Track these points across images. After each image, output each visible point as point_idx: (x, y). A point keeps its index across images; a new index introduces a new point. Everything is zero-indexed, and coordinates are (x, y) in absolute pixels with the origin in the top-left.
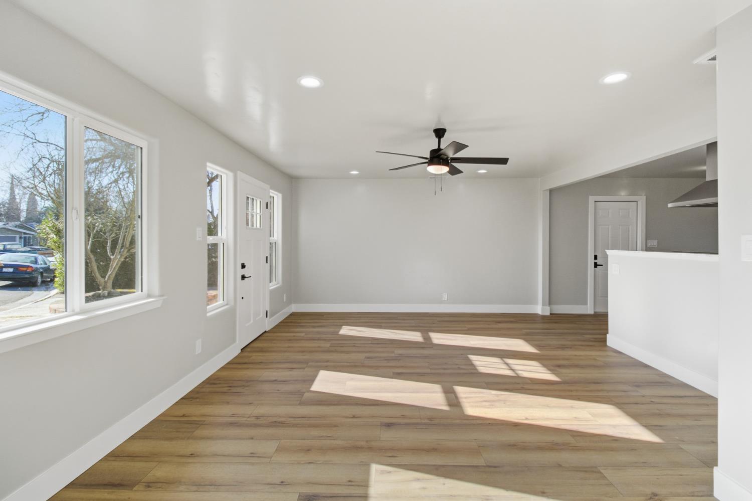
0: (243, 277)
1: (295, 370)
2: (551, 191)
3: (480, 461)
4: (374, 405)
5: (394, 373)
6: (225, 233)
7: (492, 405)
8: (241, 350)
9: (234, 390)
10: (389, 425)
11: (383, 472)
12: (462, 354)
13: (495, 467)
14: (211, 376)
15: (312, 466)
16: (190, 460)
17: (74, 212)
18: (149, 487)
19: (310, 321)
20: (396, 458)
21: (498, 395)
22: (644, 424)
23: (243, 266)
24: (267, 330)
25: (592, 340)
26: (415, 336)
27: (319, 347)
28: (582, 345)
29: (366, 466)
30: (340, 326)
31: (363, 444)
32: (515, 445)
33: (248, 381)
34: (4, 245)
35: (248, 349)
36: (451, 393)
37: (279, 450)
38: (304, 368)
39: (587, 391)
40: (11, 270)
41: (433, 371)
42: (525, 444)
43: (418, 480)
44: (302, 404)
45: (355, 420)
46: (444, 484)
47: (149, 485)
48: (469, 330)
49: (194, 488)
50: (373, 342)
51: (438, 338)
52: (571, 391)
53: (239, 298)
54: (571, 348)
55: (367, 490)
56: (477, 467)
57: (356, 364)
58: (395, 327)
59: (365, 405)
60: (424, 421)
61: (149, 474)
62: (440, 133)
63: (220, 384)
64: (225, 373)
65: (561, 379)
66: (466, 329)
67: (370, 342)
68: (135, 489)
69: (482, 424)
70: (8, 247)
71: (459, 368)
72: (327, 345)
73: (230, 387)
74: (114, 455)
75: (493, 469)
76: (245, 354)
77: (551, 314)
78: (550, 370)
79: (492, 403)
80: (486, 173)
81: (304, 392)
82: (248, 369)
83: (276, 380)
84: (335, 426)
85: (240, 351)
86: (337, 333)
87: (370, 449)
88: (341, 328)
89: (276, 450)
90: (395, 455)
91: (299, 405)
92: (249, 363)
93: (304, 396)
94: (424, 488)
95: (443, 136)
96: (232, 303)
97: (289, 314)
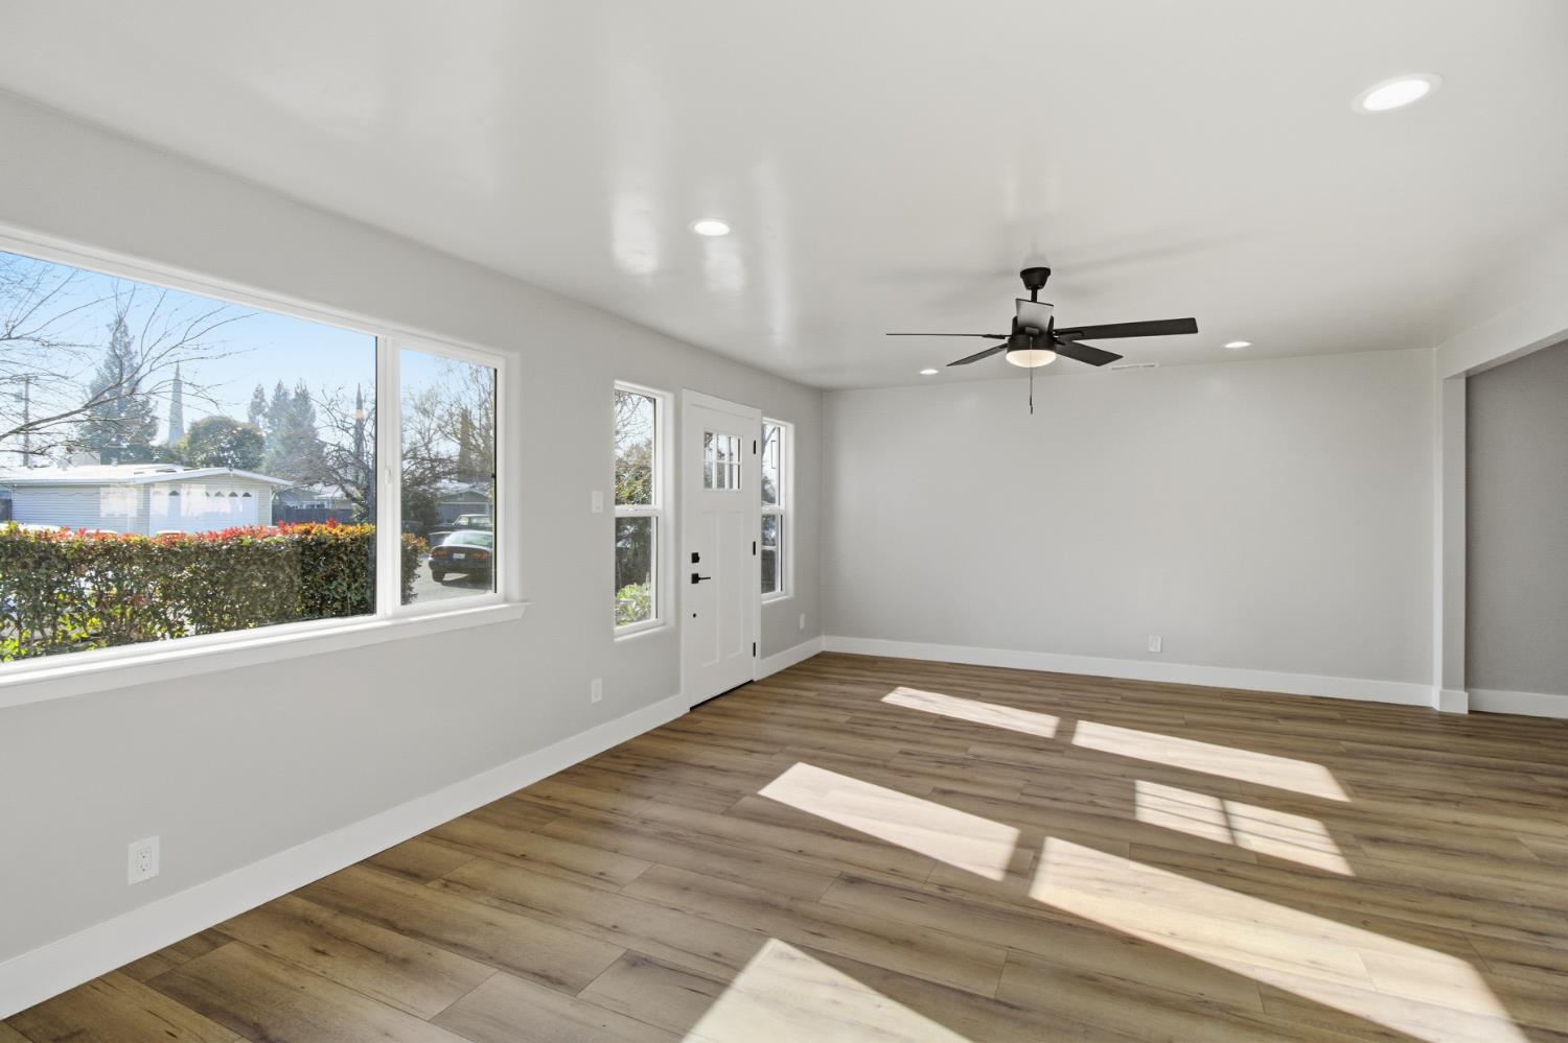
0: (696, 579)
1: (756, 755)
2: (1472, 380)
3: (987, 988)
4: (852, 840)
5: (935, 790)
6: (660, 501)
7: (1108, 890)
8: (692, 709)
9: (640, 771)
10: (853, 881)
11: (782, 956)
12: (1123, 776)
13: (1012, 1007)
14: (622, 744)
15: (674, 914)
16: (517, 863)
17: (387, 472)
18: (446, 886)
19: (845, 671)
20: (824, 940)
21: (1140, 874)
22: (1522, 1022)
23: (695, 558)
24: (755, 680)
25: (1551, 790)
26: (1041, 725)
27: (826, 720)
28: (1505, 801)
29: (762, 936)
30: (891, 687)
31: (783, 901)
32: (1095, 980)
33: (668, 761)
34: (470, 518)
35: (704, 709)
36: (1032, 847)
37: (644, 879)
38: (772, 754)
39: (1410, 910)
40: (462, 556)
41: (1025, 799)
42: (1121, 983)
43: (835, 985)
44: (728, 813)
45: (801, 859)
46: (879, 1006)
47: (447, 884)
48: (1188, 725)
49: (496, 903)
50: (937, 725)
51: (1091, 735)
52: (1359, 902)
53: (686, 615)
54: (1458, 803)
55: (734, 976)
56: (971, 995)
57: (873, 761)
58: (1008, 699)
59: (836, 837)
60: (927, 889)
61: (456, 871)
62: (1035, 278)
63: (627, 758)
64: (646, 743)
65: (1354, 870)
66: (1183, 722)
67: (931, 724)
68: (430, 885)
69: (1050, 922)
70: (474, 521)
71: (1092, 803)
72: (842, 718)
73: (637, 765)
74: (433, 835)
75: (1003, 1009)
76: (695, 716)
77: (1470, 712)
78: (1339, 844)
79: (1108, 886)
80: (1247, 347)
81: (745, 795)
82: (682, 740)
83: (712, 767)
84: (758, 861)
85: (688, 711)
86: (876, 699)
87: (790, 912)
88: (891, 690)
89: (639, 877)
90: (825, 934)
91: (723, 814)
92: (693, 733)
93: (741, 801)
94: (836, 1002)
95: (1043, 283)
96: (672, 623)
97: (813, 654)
